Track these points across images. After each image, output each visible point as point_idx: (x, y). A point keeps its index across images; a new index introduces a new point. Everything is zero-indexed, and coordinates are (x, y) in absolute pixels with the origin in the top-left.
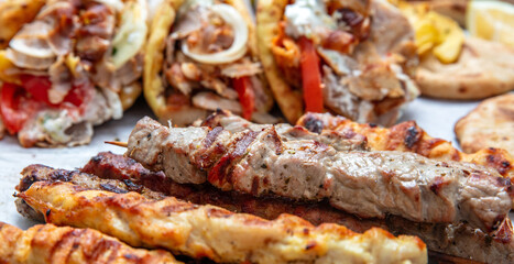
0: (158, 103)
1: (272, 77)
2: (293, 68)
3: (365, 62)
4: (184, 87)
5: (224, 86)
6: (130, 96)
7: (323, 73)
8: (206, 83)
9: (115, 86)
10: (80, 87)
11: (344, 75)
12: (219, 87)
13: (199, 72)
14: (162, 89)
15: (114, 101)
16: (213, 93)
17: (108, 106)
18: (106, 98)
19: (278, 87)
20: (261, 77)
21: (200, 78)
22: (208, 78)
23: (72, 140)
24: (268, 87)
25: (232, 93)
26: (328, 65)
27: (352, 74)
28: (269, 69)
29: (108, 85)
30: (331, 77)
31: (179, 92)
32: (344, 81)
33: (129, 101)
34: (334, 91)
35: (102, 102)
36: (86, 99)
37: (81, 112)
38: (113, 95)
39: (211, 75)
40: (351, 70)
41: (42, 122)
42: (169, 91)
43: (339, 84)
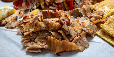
0: (43, 7)
2: (68, 2)
3: (83, 2)
4: (47, 4)
5: (55, 4)
6: (38, 5)
7: (74, 4)
8: (51, 4)
9: (35, 3)
10: (28, 3)
11: (78, 4)
13: (50, 1)
14: (44, 4)
15: (35, 6)
16: (53, 6)
17: (34, 7)
18: (33, 5)
19: (66, 5)
21: (50, 3)
23: (26, 13)
24: (64, 6)
25: (56, 6)
26: (75, 2)
27: (80, 4)
28: (64, 2)
29: (34, 3)
30: (76, 4)
36: (29, 5)
37: (28, 7)
39: (53, 2)
40: (80, 3)
41: (21, 9)
43: (77, 6)
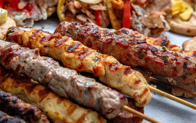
0: (62, 16)
1: (110, 12)
2: (120, 10)
3: (150, 12)
4: (73, 11)
5: (90, 13)
6: (51, 12)
7: (132, 14)
8: (83, 11)
9: (46, 6)
10: (31, 4)
11: (141, 16)
12: (88, 13)
13: (81, 6)
14: (64, 11)
15: (44, 12)
16: (85, 15)
17: (42, 14)
18: (41, 10)
19: (112, 17)
20: (106, 12)
21: (81, 8)
22: (84, 9)
23: (25, 25)
24: (108, 17)
25: (93, 17)
26: (135, 11)
27: (143, 16)
28: (110, 9)
29: (43, 6)
30: (135, 16)
31: (71, 13)
32: (140, 18)
33: (50, 14)
34: (135, 22)
35: (39, 12)
36: (33, 9)
37: (30, 14)
38: (44, 10)
39: (85, 8)
40: (144, 14)
41: (14, 16)
42: (67, 12)
43: (138, 19)
